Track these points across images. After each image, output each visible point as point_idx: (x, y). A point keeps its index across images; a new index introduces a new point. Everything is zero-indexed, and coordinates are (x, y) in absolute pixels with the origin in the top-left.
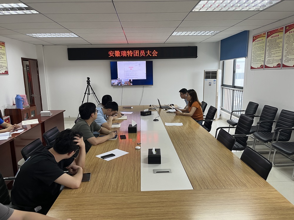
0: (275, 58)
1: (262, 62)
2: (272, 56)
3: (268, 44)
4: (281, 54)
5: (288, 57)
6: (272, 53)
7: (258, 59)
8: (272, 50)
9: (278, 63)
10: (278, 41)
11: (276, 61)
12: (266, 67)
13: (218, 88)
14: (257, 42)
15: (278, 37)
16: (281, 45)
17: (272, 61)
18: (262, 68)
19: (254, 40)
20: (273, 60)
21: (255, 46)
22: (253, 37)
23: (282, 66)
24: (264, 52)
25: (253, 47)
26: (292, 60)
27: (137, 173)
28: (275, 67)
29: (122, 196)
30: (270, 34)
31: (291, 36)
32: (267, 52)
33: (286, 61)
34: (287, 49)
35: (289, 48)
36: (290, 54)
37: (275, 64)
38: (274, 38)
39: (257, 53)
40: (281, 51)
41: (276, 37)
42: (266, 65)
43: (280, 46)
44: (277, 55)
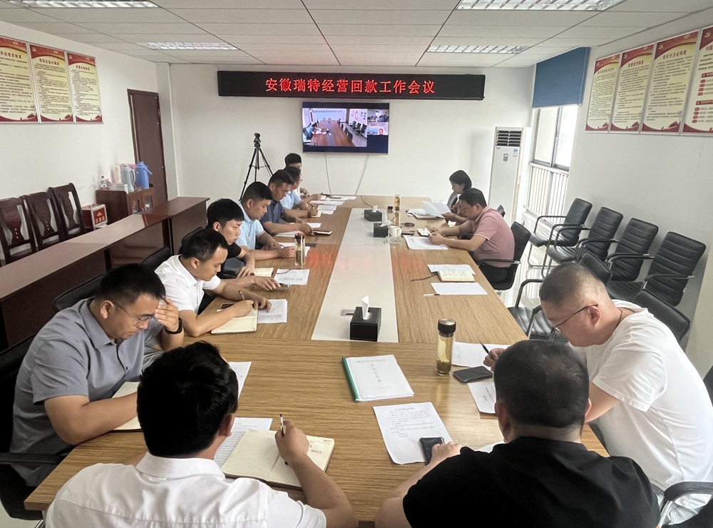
0: (632, 111)
1: (606, 117)
2: (627, 105)
3: (621, 79)
4: (642, 103)
5: (654, 108)
6: (628, 98)
7: (600, 109)
8: (628, 93)
9: (635, 121)
10: (640, 74)
11: (634, 116)
12: (614, 128)
13: (522, 167)
14: (602, 74)
15: (641, 65)
16: (645, 83)
17: (624, 116)
18: (606, 129)
19: (596, 69)
20: (627, 113)
21: (598, 82)
22: (597, 62)
23: (641, 127)
24: (612, 95)
25: (594, 84)
26: (660, 116)
28: (630, 130)
30: (628, 57)
31: (666, 64)
32: (618, 97)
33: (650, 118)
34: (656, 93)
35: (658, 91)
36: (658, 104)
37: (630, 124)
38: (633, 67)
39: (600, 97)
40: (643, 96)
41: (639, 66)
42: (615, 124)
43: (642, 84)
44: (634, 103)
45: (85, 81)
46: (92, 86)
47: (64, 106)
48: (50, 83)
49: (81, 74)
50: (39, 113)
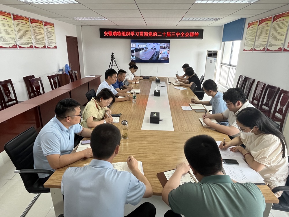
0: (263, 43)
1: (252, 46)
2: (260, 41)
3: (259, 31)
4: (267, 40)
5: (272, 42)
6: (261, 38)
7: (250, 42)
8: (261, 36)
9: (264, 47)
10: (267, 28)
11: (263, 45)
12: (255, 50)
13: (217, 66)
14: (251, 29)
16: (268, 32)
17: (259, 45)
18: (252, 50)
19: (248, 27)
20: (261, 44)
21: (249, 32)
22: (249, 24)
23: (266, 50)
24: (255, 37)
25: (247, 33)
26: (274, 45)
27: (141, 120)
28: (262, 51)
30: (261, 22)
31: (277, 24)
32: (257, 38)
33: (270, 46)
34: (273, 36)
36: (273, 40)
37: (261, 48)
38: (264, 26)
39: (249, 38)
40: (267, 37)
41: (266, 25)
42: (255, 48)
44: (264, 40)
45: (50, 33)
46: (53, 35)
47: (43, 42)
48: (37, 33)
49: (49, 30)
50: (34, 45)
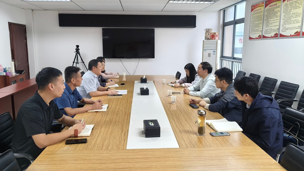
0: (273, 28)
1: (260, 32)
2: (270, 26)
3: (266, 14)
4: (278, 24)
5: (285, 26)
6: (270, 22)
7: (256, 28)
8: (270, 20)
9: (276, 33)
10: (276, 10)
11: (274, 30)
12: (264, 37)
14: (255, 12)
15: (276, 6)
16: (279, 14)
17: (269, 31)
18: (260, 38)
19: (252, 10)
20: (271, 29)
22: (252, 7)
23: (279, 35)
24: (262, 21)
25: (252, 17)
26: (289, 29)
27: (125, 134)
28: (273, 37)
29: (107, 153)
30: (268, 3)
31: (289, 4)
32: (265, 22)
33: (284, 31)
34: (285, 19)
35: (286, 17)
36: (287, 24)
37: (273, 34)
38: (272, 7)
39: (255, 23)
40: (279, 20)
41: (274, 6)
42: (265, 35)
43: (277, 15)
44: (274, 24)
